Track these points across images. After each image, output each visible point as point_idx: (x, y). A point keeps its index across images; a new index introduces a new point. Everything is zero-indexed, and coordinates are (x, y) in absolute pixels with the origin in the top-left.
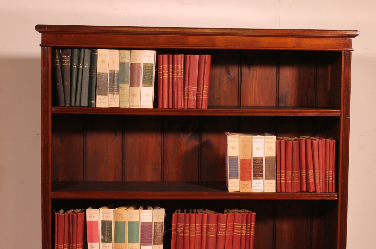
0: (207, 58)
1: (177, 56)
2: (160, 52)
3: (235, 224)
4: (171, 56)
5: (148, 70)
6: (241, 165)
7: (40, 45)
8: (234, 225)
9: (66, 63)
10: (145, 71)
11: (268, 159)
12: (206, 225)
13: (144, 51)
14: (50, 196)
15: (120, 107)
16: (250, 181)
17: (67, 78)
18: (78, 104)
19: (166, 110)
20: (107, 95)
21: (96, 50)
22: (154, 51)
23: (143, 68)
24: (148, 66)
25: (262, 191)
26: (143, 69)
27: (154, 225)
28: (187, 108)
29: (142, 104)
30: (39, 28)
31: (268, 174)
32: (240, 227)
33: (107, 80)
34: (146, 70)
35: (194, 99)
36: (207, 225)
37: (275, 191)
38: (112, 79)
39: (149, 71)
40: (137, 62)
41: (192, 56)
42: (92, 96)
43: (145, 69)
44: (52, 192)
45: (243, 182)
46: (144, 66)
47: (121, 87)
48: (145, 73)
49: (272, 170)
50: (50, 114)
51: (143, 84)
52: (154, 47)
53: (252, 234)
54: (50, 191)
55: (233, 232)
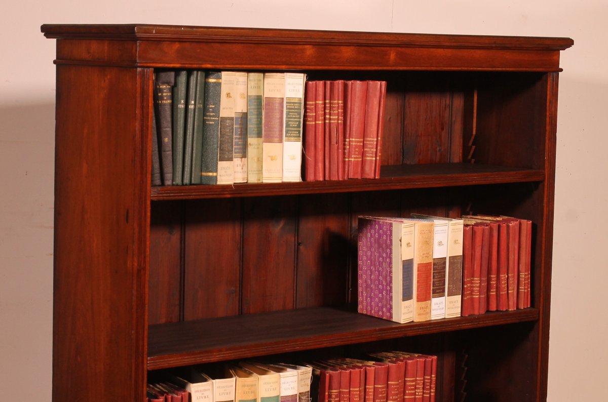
0: (379, 86)
2: (312, 76)
3: (406, 379)
4: (328, 82)
5: (293, 111)
6: (418, 275)
8: (405, 382)
9: (166, 100)
10: (289, 112)
11: (452, 258)
12: (372, 387)
13: (285, 74)
14: (145, 367)
15: (249, 182)
16: (430, 301)
17: (167, 129)
18: (187, 181)
19: (317, 183)
20: (231, 159)
21: (220, 73)
22: (302, 75)
23: (287, 106)
24: (294, 103)
25: (443, 317)
26: (287, 109)
27: (299, 398)
28: (348, 179)
29: (285, 174)
31: (451, 286)
32: (414, 383)
33: (231, 131)
34: (291, 111)
36: (374, 388)
37: (460, 316)
38: (239, 128)
39: (296, 112)
40: (278, 95)
42: (206, 162)
43: (289, 109)
44: (149, 358)
45: (420, 303)
46: (287, 103)
47: (250, 144)
48: (289, 116)
49: (457, 279)
50: (149, 203)
51: (286, 136)
52: (299, 67)
53: (432, 394)
54: (145, 356)
55: (404, 394)
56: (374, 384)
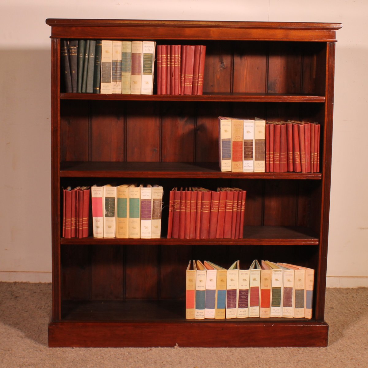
0: (203, 48)
1: (174, 47)
2: (159, 43)
3: (227, 201)
4: (169, 46)
5: (148, 60)
6: (233, 147)
7: (50, 37)
8: (226, 202)
9: (73, 54)
10: (145, 60)
11: (258, 142)
12: (200, 201)
13: (144, 42)
14: (59, 174)
15: (122, 94)
16: (242, 162)
17: (74, 67)
18: (84, 91)
19: (164, 97)
20: (110, 82)
21: (101, 41)
22: (153, 42)
23: (144, 57)
24: (148, 56)
25: (252, 171)
26: (144, 59)
27: (153, 202)
28: (184, 95)
29: (142, 91)
30: (49, 22)
31: (258, 155)
32: (232, 204)
33: (110, 68)
34: (146, 60)
35: (190, 86)
36: (201, 202)
37: (264, 171)
38: (115, 67)
39: (149, 61)
40: (138, 52)
41: (188, 46)
42: (96, 83)
43: (145, 59)
44: (61, 171)
45: (234, 162)
46: (144, 56)
47: (123, 75)
48: (145, 62)
49: (262, 151)
50: (59, 100)
51: (143, 72)
52: (153, 38)
53: (242, 211)
54: (59, 170)
55: (226, 209)
56: (201, 201)
